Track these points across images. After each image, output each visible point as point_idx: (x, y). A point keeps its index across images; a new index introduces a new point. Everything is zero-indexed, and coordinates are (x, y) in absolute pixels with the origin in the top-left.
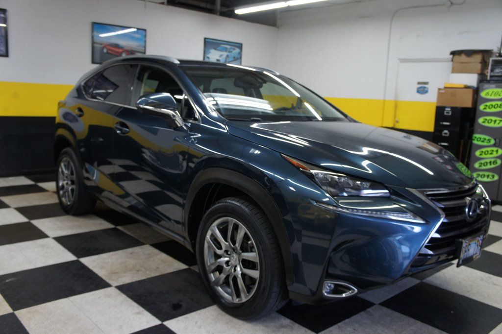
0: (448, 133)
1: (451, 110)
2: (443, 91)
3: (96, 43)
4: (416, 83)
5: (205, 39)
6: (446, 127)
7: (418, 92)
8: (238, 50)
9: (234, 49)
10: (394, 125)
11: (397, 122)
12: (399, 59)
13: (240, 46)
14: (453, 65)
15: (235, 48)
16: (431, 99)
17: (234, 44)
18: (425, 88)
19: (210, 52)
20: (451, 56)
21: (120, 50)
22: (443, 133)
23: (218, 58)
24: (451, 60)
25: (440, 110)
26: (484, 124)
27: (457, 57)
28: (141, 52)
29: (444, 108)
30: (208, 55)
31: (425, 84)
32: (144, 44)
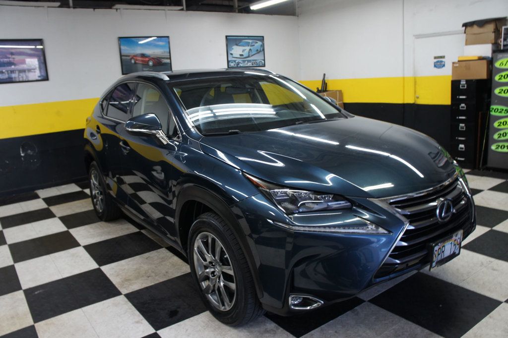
0: (465, 107)
1: (466, 84)
2: (457, 65)
3: (124, 56)
4: (433, 58)
5: (226, 36)
6: (462, 101)
8: (260, 43)
9: (257, 43)
10: (415, 101)
11: (418, 98)
12: (414, 36)
13: (262, 39)
14: (466, 37)
15: (257, 41)
16: (447, 73)
17: (255, 38)
18: (442, 62)
19: (233, 49)
20: (464, 28)
21: (147, 59)
22: (460, 106)
23: (241, 53)
24: (464, 32)
25: (455, 84)
26: (500, 95)
27: (469, 29)
28: (167, 58)
29: (459, 81)
30: (231, 52)
31: (441, 57)
32: (168, 50)
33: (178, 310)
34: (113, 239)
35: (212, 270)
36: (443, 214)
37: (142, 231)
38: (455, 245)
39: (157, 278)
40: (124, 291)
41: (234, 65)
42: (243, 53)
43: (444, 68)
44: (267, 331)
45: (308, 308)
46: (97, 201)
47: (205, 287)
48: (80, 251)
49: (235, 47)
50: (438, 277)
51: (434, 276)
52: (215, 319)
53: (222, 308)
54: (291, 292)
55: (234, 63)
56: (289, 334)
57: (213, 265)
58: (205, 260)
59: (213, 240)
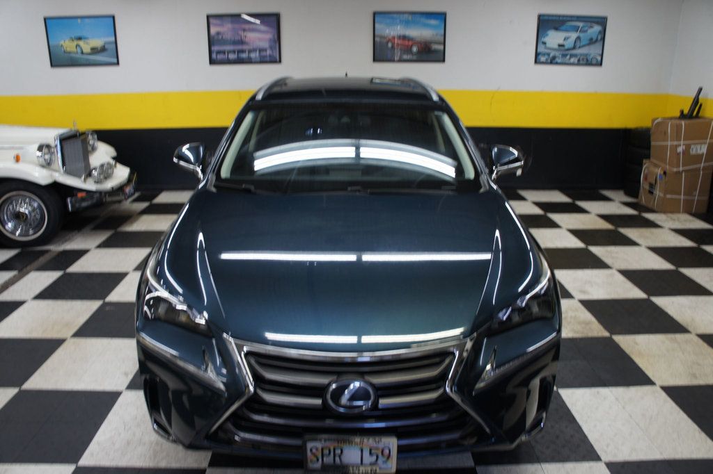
3: (378, 37)
5: (540, 16)
8: (597, 28)
9: (591, 27)
13: (602, 21)
15: (594, 24)
19: (547, 35)
21: (410, 43)
23: (561, 42)
28: (439, 43)
30: (543, 40)
32: (443, 34)
38: (373, 454)
41: (547, 60)
42: (564, 43)
49: (552, 33)
55: (546, 57)
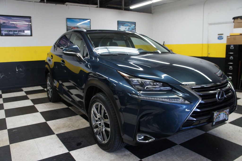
0: (233, 58)
1: (234, 46)
2: (229, 37)
4: (217, 35)
5: (118, 21)
6: (231, 55)
7: (218, 39)
8: (134, 25)
9: (132, 25)
10: (208, 55)
11: (209, 54)
12: (208, 24)
13: (135, 23)
14: (234, 24)
16: (224, 42)
17: (132, 23)
18: (222, 36)
19: (120, 27)
20: (233, 20)
22: (230, 58)
24: (233, 22)
25: (228, 47)
27: (236, 20)
29: (230, 46)
30: (120, 29)
31: (221, 34)
32: (90, 26)
33: (82, 143)
34: (55, 110)
35: (100, 122)
36: (220, 98)
37: (69, 107)
38: (225, 115)
39: (73, 128)
40: (56, 133)
42: (125, 30)
43: (222, 40)
44: (125, 155)
45: (147, 141)
46: (49, 92)
47: (95, 131)
48: (38, 114)
49: (122, 27)
50: (216, 136)
51: (214, 135)
52: (99, 148)
53: (103, 142)
54: (138, 133)
56: (136, 157)
57: (100, 120)
58: (96, 117)
59: (101, 106)
